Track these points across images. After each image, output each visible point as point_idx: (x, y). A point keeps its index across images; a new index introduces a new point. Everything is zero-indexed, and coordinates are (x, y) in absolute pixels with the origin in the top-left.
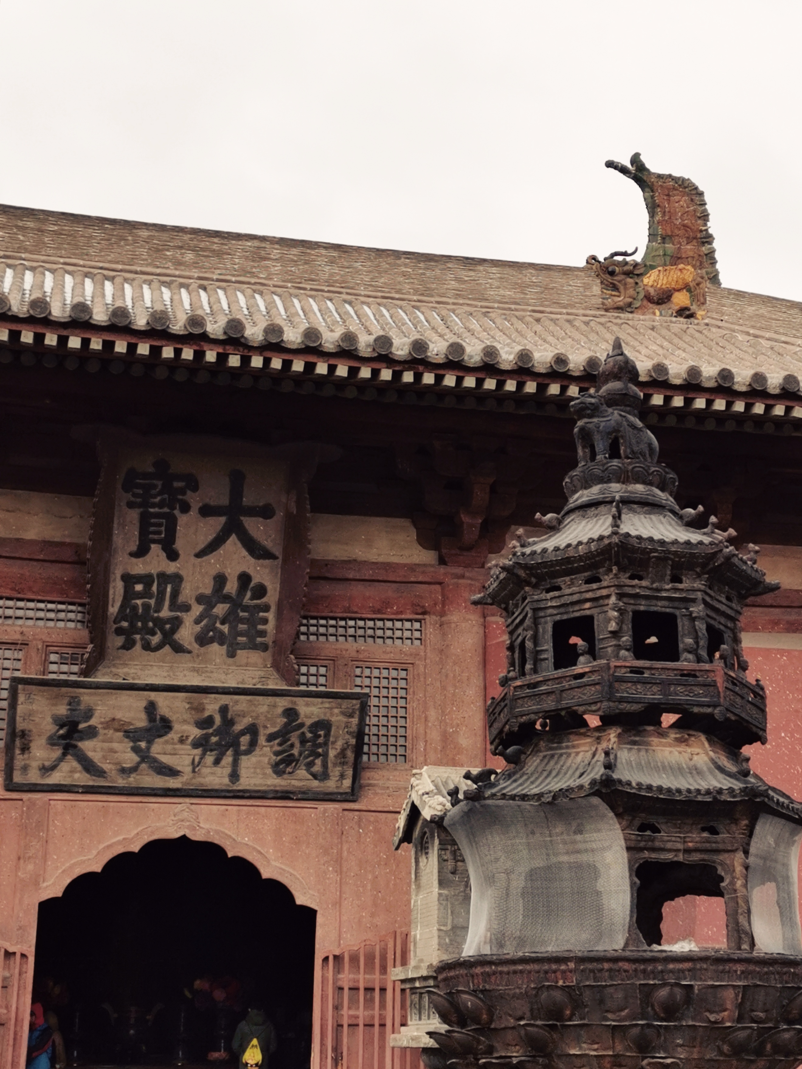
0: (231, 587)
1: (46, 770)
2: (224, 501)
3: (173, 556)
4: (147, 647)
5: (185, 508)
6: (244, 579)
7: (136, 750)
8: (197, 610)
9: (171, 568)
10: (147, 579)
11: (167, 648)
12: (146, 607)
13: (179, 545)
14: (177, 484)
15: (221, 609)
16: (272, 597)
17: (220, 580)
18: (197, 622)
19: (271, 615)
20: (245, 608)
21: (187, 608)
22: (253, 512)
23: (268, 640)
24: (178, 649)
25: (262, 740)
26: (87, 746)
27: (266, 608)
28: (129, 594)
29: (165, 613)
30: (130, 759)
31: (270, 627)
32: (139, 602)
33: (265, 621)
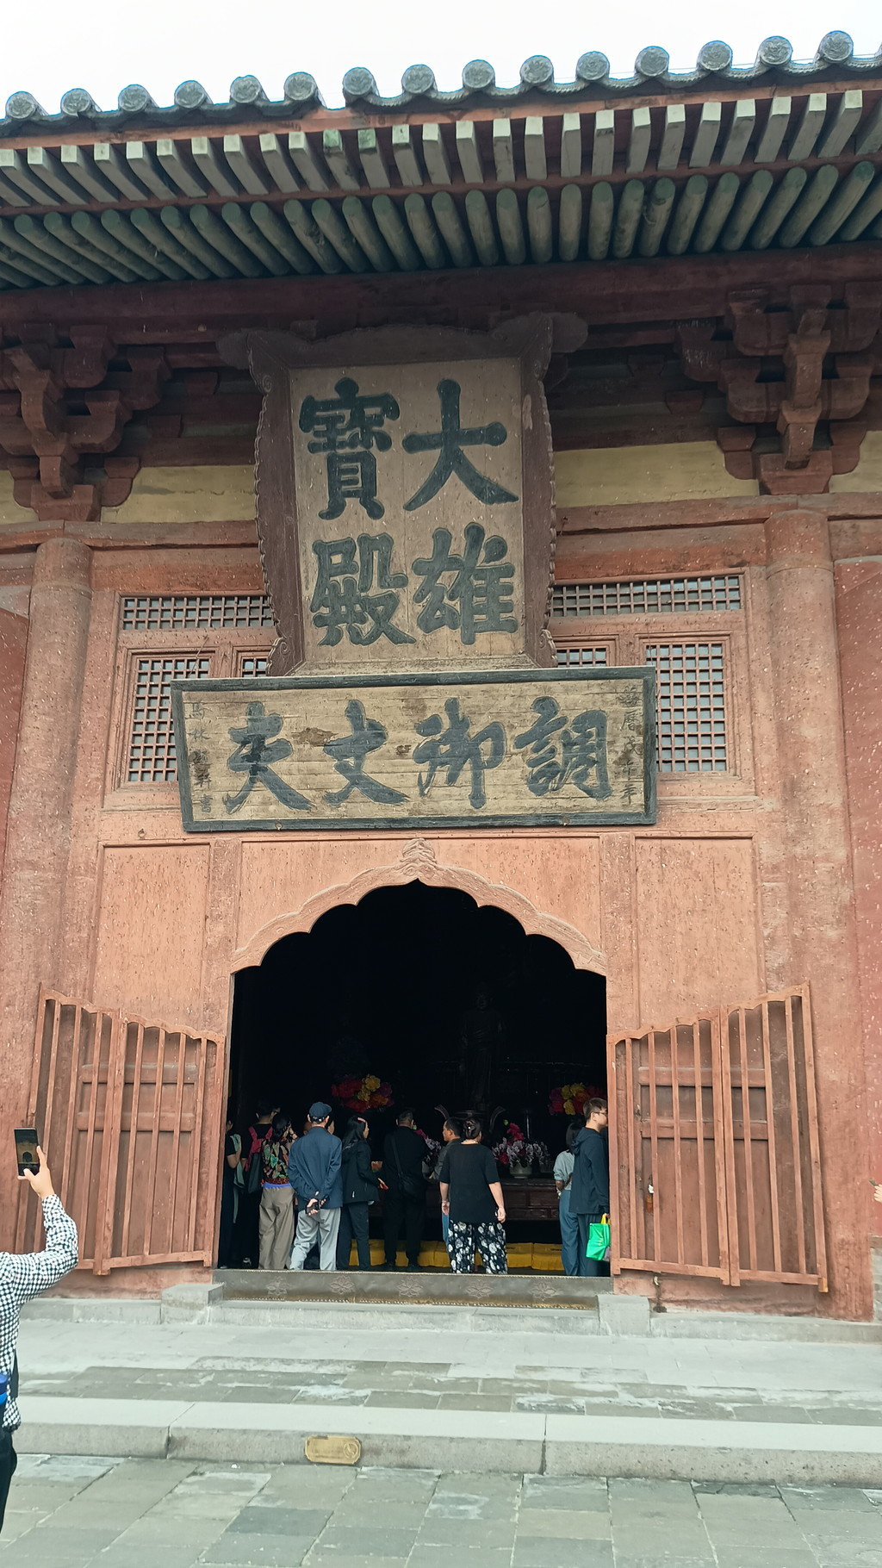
0: (458, 546)
1: (234, 803)
2: (437, 428)
3: (375, 511)
4: (357, 639)
5: (385, 443)
6: (475, 533)
7: (343, 769)
8: (415, 582)
9: (376, 527)
10: (346, 547)
11: (383, 639)
12: (350, 584)
13: (381, 496)
14: (370, 411)
15: (446, 579)
16: (515, 555)
17: (442, 538)
18: (418, 598)
19: (516, 581)
20: (480, 574)
21: (402, 582)
22: (473, 437)
23: (517, 614)
24: (397, 638)
25: (510, 746)
26: (278, 767)
27: (509, 572)
28: (325, 570)
29: (375, 591)
30: (338, 782)
31: (517, 596)
32: (339, 578)
33: (509, 590)
